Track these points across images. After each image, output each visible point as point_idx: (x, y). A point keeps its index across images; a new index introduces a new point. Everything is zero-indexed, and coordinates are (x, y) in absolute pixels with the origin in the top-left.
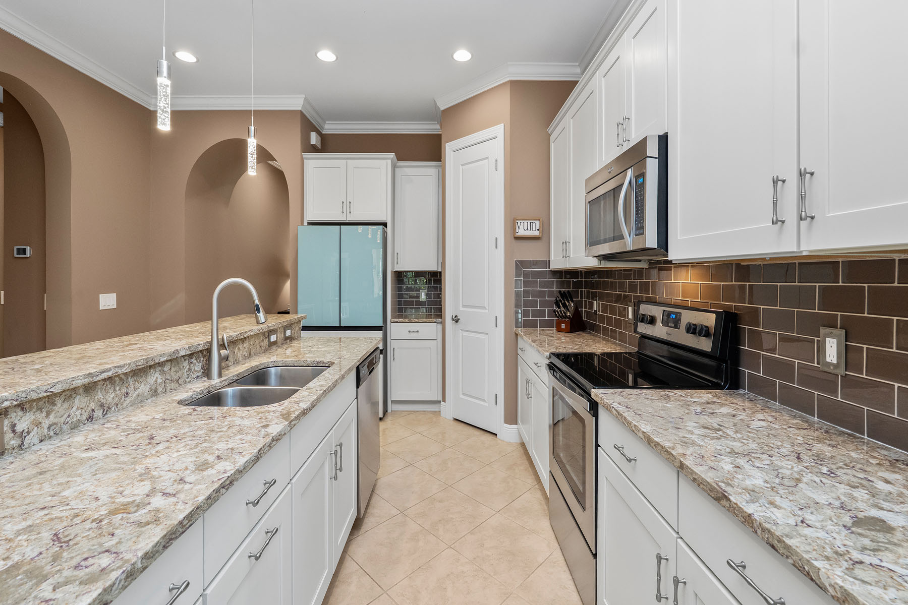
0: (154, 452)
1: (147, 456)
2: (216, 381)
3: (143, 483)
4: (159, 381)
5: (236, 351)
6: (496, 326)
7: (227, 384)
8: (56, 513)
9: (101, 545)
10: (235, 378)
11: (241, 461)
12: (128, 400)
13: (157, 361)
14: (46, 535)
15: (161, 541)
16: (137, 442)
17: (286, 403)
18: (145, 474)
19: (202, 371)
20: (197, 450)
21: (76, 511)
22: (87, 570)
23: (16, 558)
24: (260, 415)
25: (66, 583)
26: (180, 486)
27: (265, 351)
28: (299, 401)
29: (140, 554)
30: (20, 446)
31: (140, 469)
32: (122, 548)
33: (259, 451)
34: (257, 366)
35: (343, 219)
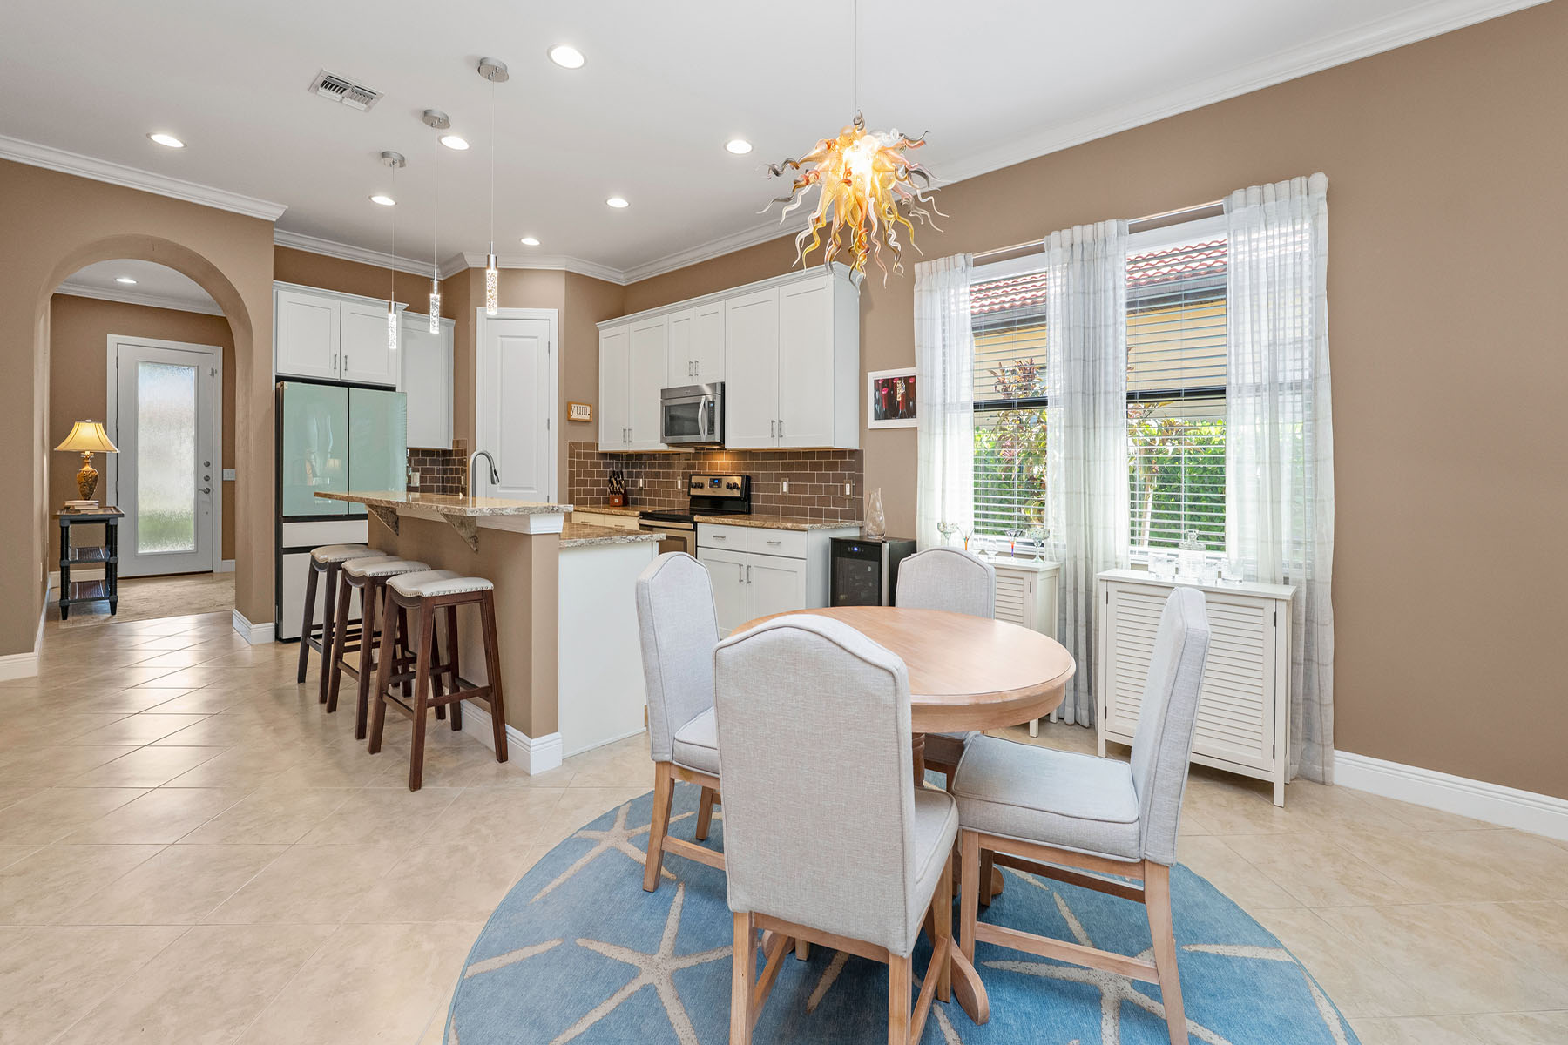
35: (335, 376)
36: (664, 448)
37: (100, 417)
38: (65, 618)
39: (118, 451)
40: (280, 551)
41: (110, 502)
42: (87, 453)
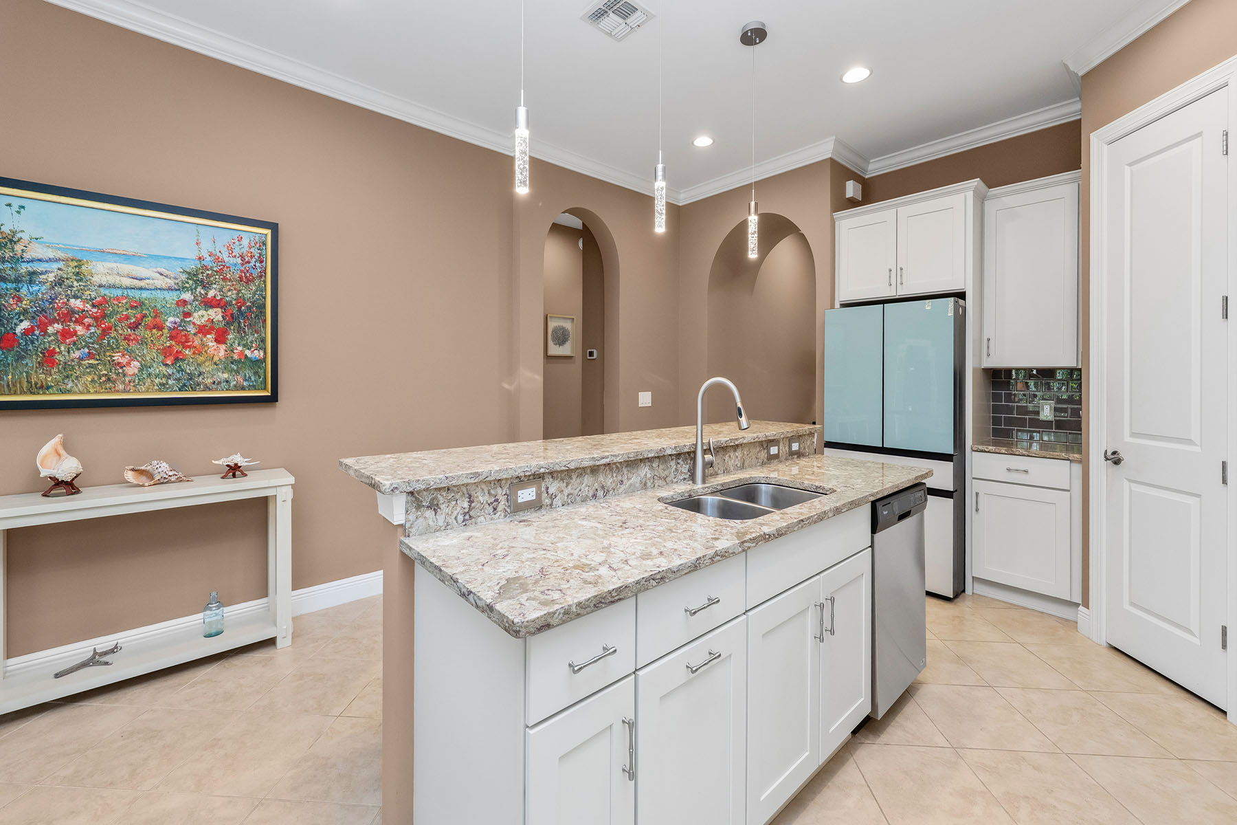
0: (620, 534)
1: (614, 535)
2: (699, 486)
3: (602, 554)
4: (649, 475)
5: (727, 458)
6: (1224, 481)
7: (710, 491)
8: (548, 555)
9: (559, 585)
10: (719, 488)
11: (676, 562)
12: (623, 487)
13: (646, 456)
14: (538, 567)
15: (592, 599)
16: (614, 523)
17: (750, 522)
18: (607, 548)
19: (689, 473)
20: (650, 542)
21: (558, 558)
22: (546, 597)
23: (521, 574)
24: (717, 527)
25: (534, 599)
26: (623, 565)
27: (763, 464)
28: (764, 524)
29: (576, 601)
30: (551, 505)
31: (606, 543)
32: (568, 592)
33: (698, 559)
34: (746, 479)
35: (891, 293)
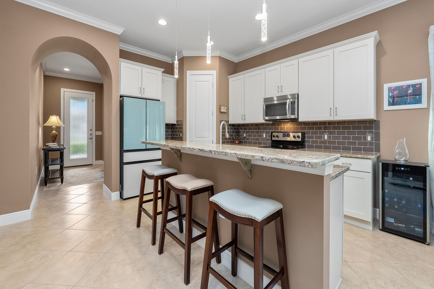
35: (140, 96)
36: (263, 121)
37: (58, 114)
38: (46, 185)
39: (64, 126)
40: (122, 164)
41: (62, 143)
42: (54, 126)
